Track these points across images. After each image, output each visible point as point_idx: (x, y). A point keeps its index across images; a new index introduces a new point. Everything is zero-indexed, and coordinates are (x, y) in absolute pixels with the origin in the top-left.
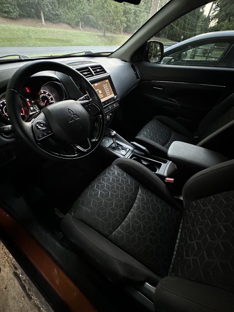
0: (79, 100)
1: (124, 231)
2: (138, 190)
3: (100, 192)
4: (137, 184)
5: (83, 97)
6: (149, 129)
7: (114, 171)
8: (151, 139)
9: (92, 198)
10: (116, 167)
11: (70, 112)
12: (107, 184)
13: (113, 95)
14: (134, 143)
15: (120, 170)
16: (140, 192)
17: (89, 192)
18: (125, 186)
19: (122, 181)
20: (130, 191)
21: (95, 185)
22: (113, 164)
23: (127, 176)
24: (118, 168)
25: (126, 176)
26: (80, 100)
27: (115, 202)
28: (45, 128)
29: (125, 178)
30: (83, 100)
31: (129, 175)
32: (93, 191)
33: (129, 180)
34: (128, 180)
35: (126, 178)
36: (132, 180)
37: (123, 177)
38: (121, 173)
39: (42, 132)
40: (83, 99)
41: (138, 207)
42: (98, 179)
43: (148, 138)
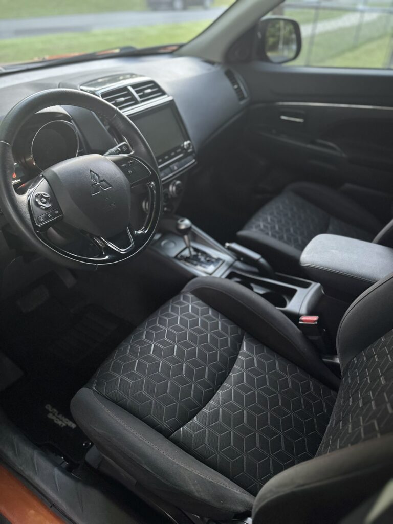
0: (108, 153)
1: (205, 424)
2: (241, 346)
3: (153, 345)
4: (237, 333)
5: (117, 147)
6: (271, 214)
7: (184, 304)
8: (274, 236)
9: (136, 357)
10: (190, 296)
11: (94, 176)
12: (171, 330)
14: (235, 246)
15: (200, 302)
16: (245, 349)
17: (130, 346)
18: (209, 335)
19: (204, 324)
20: (221, 347)
21: (143, 332)
22: (183, 292)
23: (215, 316)
24: (195, 298)
25: (212, 314)
26: (110, 154)
27: (187, 366)
28: (50, 205)
29: (209, 318)
30: (117, 153)
31: (221, 313)
32: (138, 343)
33: (220, 323)
34: (217, 323)
35: (214, 320)
36: (225, 324)
37: (205, 317)
38: (201, 309)
39: (44, 212)
40: (116, 151)
41: (240, 379)
42: (150, 320)
43: (267, 234)
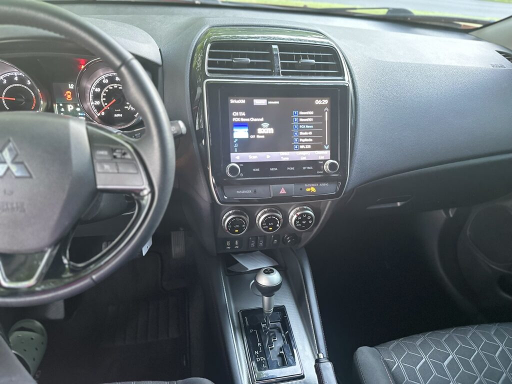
13: (324, 154)
